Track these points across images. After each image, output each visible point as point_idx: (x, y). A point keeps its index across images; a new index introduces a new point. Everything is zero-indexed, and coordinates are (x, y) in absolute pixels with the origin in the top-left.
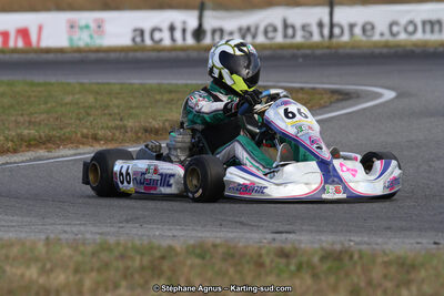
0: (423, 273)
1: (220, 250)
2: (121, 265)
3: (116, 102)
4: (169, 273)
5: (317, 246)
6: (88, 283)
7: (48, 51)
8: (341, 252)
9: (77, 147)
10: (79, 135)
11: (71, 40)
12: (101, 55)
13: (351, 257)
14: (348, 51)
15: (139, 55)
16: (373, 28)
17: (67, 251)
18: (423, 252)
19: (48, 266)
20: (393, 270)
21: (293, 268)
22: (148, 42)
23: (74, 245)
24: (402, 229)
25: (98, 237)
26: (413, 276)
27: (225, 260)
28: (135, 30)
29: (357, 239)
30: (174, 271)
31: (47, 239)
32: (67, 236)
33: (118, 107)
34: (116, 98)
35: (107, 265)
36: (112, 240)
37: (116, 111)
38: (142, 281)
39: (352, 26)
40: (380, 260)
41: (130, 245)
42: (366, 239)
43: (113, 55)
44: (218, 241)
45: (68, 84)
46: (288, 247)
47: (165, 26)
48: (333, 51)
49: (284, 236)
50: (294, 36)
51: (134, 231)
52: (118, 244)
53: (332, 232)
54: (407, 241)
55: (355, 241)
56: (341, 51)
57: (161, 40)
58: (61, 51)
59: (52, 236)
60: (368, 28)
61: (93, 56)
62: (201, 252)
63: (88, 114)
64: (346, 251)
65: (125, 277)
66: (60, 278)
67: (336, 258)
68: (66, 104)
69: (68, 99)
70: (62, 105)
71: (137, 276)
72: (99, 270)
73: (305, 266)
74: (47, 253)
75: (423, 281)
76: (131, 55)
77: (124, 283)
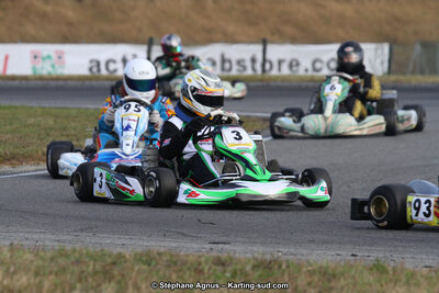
0: (342, 282)
1: (165, 258)
2: (76, 269)
3: (73, 124)
4: (119, 278)
5: (250, 256)
6: (47, 285)
7: (13, 78)
8: (270, 262)
9: (38, 164)
10: (40, 153)
11: (34, 69)
12: (61, 83)
13: (280, 266)
14: (278, 84)
15: (94, 83)
16: (298, 64)
17: (28, 256)
18: (342, 263)
19: (12, 269)
20: (316, 278)
21: (228, 275)
22: (104, 72)
23: (36, 251)
24: (325, 242)
25: (56, 244)
26: (333, 284)
27: (169, 266)
28: (91, 61)
29: (284, 250)
30: (123, 276)
31: (12, 244)
32: (28, 243)
33: (75, 129)
34: (73, 121)
35: (64, 269)
36: (69, 247)
37: (72, 132)
38: (94, 284)
39: (280, 62)
40: (305, 269)
41: (85, 252)
42: (292, 250)
43: (71, 83)
44: (162, 250)
45: (31, 108)
46: (224, 256)
47: (119, 58)
48: (265, 84)
49: (220, 246)
50: (230, 69)
51: (88, 239)
52: (74, 251)
53: (263, 243)
54: (328, 253)
55: (283, 252)
56: (272, 84)
57: (115, 71)
58: (25, 78)
59: (16, 242)
60: (294, 64)
61: (53, 83)
62: (148, 259)
63: (48, 135)
64: (275, 261)
65: (80, 280)
66: (23, 280)
67: (266, 266)
68: (29, 126)
69: (31, 121)
70: (25, 126)
71: (90, 280)
72: (56, 274)
73: (239, 273)
74: (11, 257)
75: (342, 288)
76: (87, 83)
77: (78, 286)
